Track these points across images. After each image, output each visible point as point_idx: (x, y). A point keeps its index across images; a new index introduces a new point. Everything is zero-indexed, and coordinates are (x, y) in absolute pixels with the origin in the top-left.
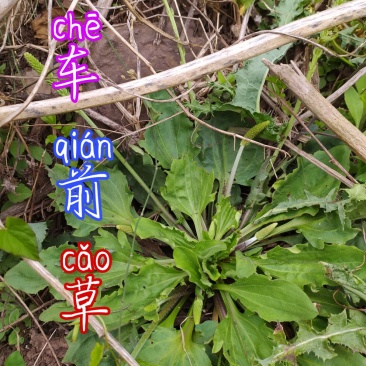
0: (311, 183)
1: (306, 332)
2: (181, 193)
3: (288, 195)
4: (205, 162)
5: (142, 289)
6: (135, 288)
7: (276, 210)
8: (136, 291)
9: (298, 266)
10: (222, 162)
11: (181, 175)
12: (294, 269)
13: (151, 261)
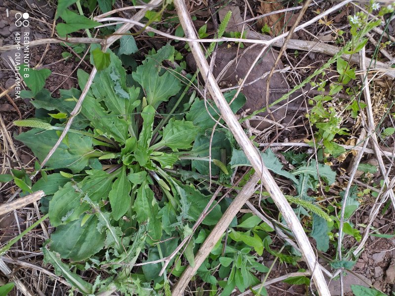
0: (200, 206)
1: (108, 217)
2: (175, 130)
3: (191, 194)
4: (201, 139)
5: (112, 122)
6: (111, 118)
7: (178, 188)
8: (110, 119)
9: (147, 206)
10: (204, 150)
11: (186, 128)
12: (145, 204)
13: (130, 123)
